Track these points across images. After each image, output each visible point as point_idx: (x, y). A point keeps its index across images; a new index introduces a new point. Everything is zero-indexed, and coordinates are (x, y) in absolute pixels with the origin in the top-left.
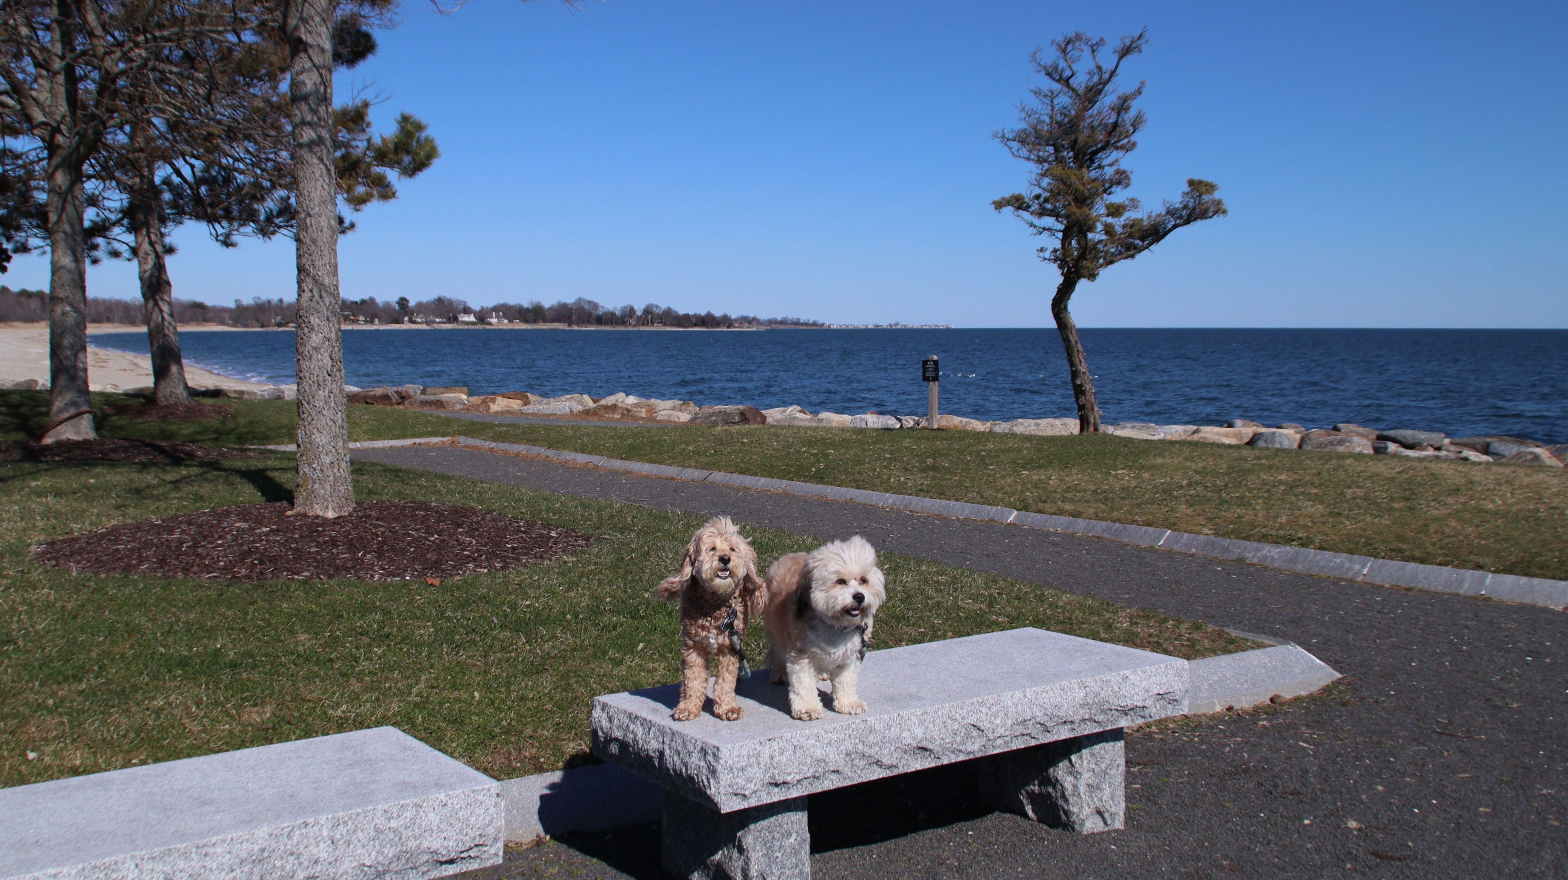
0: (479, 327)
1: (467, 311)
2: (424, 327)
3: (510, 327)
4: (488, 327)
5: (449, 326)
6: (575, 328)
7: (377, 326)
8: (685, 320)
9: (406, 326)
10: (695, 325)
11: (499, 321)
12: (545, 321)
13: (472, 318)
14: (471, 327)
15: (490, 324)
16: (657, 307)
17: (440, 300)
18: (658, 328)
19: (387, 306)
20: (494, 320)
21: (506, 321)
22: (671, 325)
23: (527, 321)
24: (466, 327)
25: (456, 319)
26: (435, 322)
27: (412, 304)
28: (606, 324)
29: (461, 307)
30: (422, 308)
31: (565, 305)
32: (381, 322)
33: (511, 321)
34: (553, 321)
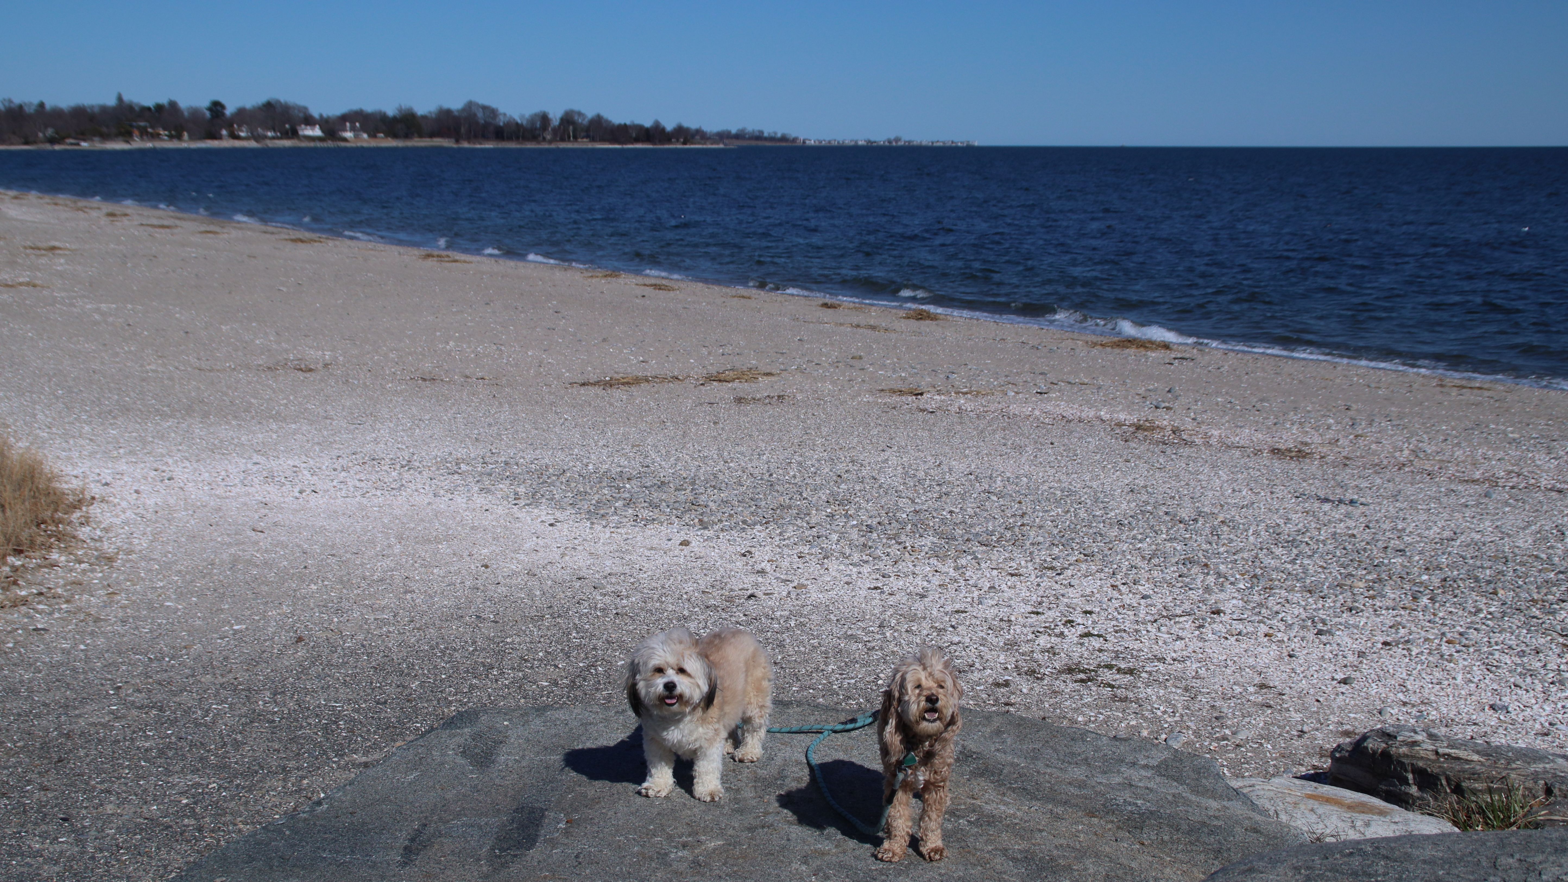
0: (330, 144)
1: (309, 121)
2: (253, 144)
3: (373, 143)
4: (343, 144)
5: (287, 143)
6: (466, 145)
7: (186, 143)
8: (621, 133)
9: (226, 143)
10: (637, 140)
11: (356, 137)
12: (421, 136)
13: (317, 132)
14: (319, 144)
15: (345, 140)
16: (580, 114)
17: (269, 106)
18: (584, 144)
19: (195, 113)
20: (349, 135)
21: (365, 136)
22: (603, 140)
23: (395, 136)
24: (312, 144)
25: (293, 133)
26: (266, 137)
27: (229, 111)
28: (510, 138)
29: (301, 115)
30: (242, 115)
31: (448, 112)
32: (192, 138)
33: (373, 135)
34: (432, 135)
